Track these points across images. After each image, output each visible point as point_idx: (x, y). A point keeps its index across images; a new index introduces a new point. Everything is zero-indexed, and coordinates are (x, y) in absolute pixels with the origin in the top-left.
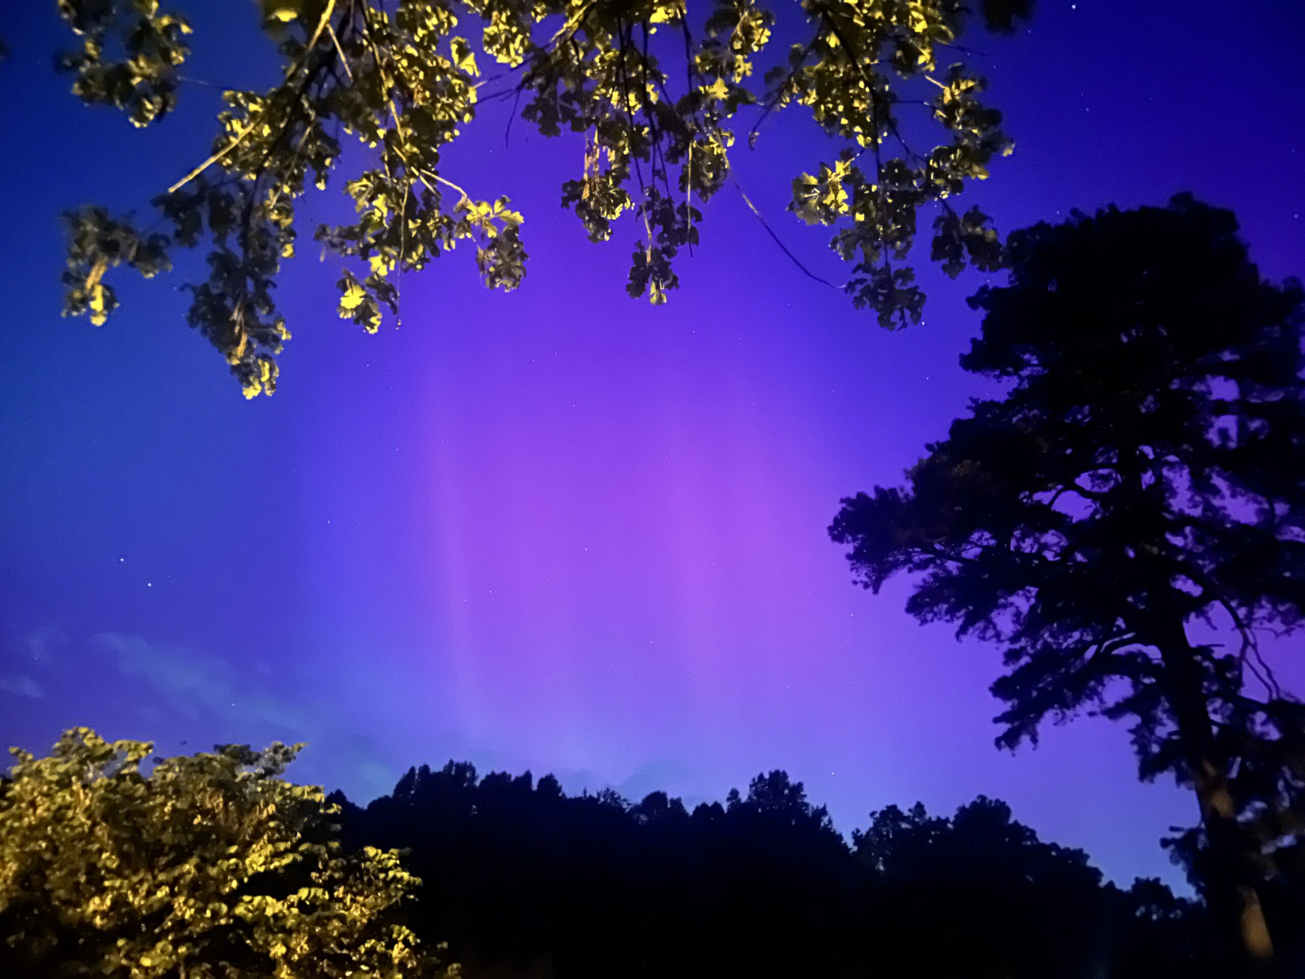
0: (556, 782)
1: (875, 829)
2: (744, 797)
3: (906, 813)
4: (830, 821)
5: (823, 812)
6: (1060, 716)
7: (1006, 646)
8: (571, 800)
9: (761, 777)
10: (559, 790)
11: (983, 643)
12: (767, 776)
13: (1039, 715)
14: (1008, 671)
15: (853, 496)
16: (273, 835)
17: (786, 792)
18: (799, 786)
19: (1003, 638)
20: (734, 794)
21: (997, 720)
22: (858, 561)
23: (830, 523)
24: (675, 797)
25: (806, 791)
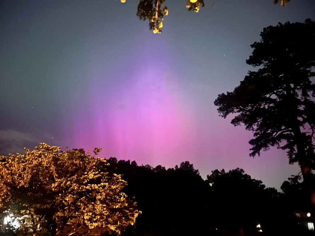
0: (136, 162)
1: (212, 175)
2: (179, 167)
3: (220, 171)
4: (199, 173)
5: (197, 171)
6: (265, 149)
7: (255, 132)
8: (139, 167)
9: (183, 162)
10: (136, 164)
11: (249, 131)
12: (184, 162)
13: (261, 148)
14: (254, 138)
15: (221, 94)
16: (94, 170)
17: (189, 166)
18: (192, 165)
19: (254, 130)
20: (177, 166)
21: (250, 150)
22: (220, 110)
23: (215, 101)
24: (164, 167)
25: (194, 166)
